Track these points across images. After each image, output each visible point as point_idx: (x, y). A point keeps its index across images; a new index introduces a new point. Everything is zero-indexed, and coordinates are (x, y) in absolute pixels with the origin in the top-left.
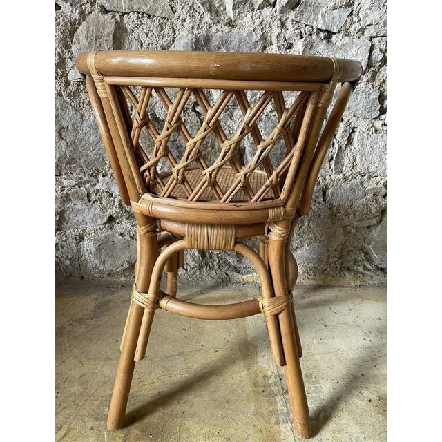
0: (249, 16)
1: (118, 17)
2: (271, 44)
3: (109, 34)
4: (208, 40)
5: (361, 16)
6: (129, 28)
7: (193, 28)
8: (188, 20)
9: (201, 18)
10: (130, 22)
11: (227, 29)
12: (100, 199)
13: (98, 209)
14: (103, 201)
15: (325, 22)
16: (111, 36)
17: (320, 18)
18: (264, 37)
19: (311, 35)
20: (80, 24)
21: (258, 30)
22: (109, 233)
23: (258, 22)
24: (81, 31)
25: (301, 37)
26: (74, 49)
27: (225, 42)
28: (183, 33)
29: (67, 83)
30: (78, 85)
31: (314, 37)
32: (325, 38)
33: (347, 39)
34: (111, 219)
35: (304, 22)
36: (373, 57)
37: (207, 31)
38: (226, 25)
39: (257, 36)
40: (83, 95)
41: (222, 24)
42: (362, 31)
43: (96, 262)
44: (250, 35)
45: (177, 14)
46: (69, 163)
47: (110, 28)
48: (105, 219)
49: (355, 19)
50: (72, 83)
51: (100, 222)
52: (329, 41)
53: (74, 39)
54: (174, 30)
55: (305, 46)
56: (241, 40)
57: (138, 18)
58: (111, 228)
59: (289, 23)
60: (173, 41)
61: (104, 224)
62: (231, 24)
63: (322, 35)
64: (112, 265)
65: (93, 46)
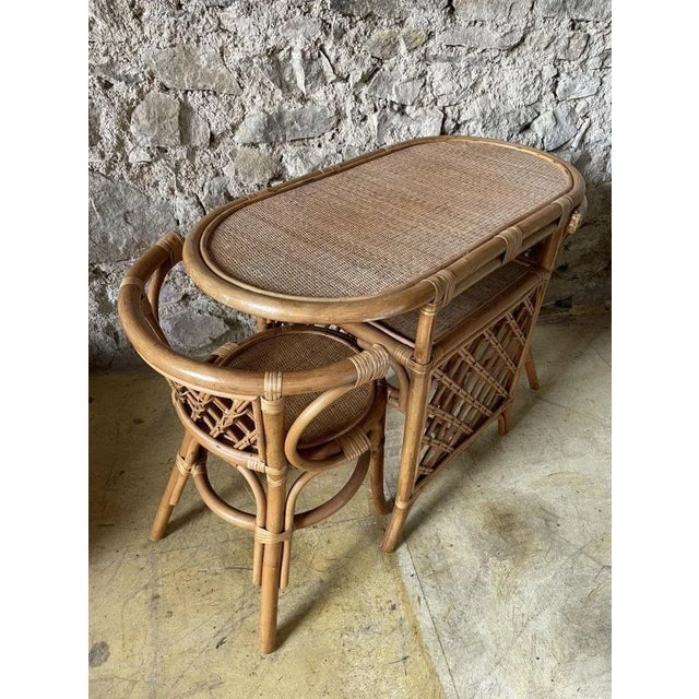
0: (322, 91)
1: (181, 96)
2: (346, 117)
3: (173, 116)
4: (280, 116)
5: (434, 87)
6: (194, 106)
7: (264, 105)
8: (258, 98)
9: (272, 95)
10: (195, 100)
11: (300, 106)
12: (174, 279)
13: (172, 289)
14: (177, 280)
15: (398, 96)
16: (176, 117)
17: (394, 92)
18: (338, 112)
19: (385, 107)
20: (138, 103)
21: (333, 106)
22: (185, 311)
23: (331, 97)
24: (140, 112)
25: (376, 110)
26: (133, 129)
27: (298, 118)
28: (253, 111)
29: (129, 166)
30: (142, 167)
31: (388, 110)
32: (399, 110)
33: (420, 110)
34: (186, 297)
35: (378, 96)
36: (446, 126)
37: (280, 108)
38: (298, 100)
39: (331, 113)
40: (146, 177)
41: (294, 100)
42: (435, 101)
43: (175, 340)
44: (324, 111)
45: (246, 91)
46: (138, 247)
47: (174, 109)
48: (180, 298)
49: (428, 89)
50: (134, 165)
51: (173, 300)
52: (403, 114)
53: (133, 119)
54: (243, 107)
55: (380, 121)
56: (314, 116)
57: (203, 96)
58: (187, 305)
59: (363, 97)
60: (243, 118)
61: (179, 302)
62: (303, 99)
63: (396, 107)
64: (193, 342)
65: (157, 128)
